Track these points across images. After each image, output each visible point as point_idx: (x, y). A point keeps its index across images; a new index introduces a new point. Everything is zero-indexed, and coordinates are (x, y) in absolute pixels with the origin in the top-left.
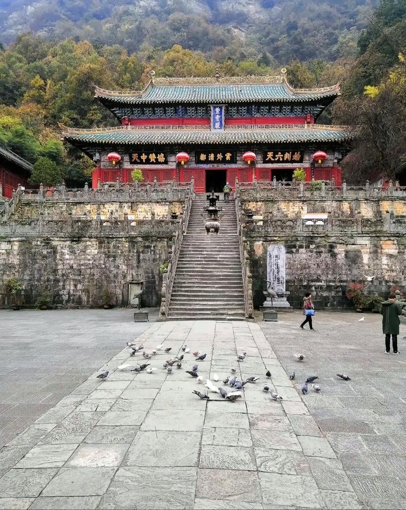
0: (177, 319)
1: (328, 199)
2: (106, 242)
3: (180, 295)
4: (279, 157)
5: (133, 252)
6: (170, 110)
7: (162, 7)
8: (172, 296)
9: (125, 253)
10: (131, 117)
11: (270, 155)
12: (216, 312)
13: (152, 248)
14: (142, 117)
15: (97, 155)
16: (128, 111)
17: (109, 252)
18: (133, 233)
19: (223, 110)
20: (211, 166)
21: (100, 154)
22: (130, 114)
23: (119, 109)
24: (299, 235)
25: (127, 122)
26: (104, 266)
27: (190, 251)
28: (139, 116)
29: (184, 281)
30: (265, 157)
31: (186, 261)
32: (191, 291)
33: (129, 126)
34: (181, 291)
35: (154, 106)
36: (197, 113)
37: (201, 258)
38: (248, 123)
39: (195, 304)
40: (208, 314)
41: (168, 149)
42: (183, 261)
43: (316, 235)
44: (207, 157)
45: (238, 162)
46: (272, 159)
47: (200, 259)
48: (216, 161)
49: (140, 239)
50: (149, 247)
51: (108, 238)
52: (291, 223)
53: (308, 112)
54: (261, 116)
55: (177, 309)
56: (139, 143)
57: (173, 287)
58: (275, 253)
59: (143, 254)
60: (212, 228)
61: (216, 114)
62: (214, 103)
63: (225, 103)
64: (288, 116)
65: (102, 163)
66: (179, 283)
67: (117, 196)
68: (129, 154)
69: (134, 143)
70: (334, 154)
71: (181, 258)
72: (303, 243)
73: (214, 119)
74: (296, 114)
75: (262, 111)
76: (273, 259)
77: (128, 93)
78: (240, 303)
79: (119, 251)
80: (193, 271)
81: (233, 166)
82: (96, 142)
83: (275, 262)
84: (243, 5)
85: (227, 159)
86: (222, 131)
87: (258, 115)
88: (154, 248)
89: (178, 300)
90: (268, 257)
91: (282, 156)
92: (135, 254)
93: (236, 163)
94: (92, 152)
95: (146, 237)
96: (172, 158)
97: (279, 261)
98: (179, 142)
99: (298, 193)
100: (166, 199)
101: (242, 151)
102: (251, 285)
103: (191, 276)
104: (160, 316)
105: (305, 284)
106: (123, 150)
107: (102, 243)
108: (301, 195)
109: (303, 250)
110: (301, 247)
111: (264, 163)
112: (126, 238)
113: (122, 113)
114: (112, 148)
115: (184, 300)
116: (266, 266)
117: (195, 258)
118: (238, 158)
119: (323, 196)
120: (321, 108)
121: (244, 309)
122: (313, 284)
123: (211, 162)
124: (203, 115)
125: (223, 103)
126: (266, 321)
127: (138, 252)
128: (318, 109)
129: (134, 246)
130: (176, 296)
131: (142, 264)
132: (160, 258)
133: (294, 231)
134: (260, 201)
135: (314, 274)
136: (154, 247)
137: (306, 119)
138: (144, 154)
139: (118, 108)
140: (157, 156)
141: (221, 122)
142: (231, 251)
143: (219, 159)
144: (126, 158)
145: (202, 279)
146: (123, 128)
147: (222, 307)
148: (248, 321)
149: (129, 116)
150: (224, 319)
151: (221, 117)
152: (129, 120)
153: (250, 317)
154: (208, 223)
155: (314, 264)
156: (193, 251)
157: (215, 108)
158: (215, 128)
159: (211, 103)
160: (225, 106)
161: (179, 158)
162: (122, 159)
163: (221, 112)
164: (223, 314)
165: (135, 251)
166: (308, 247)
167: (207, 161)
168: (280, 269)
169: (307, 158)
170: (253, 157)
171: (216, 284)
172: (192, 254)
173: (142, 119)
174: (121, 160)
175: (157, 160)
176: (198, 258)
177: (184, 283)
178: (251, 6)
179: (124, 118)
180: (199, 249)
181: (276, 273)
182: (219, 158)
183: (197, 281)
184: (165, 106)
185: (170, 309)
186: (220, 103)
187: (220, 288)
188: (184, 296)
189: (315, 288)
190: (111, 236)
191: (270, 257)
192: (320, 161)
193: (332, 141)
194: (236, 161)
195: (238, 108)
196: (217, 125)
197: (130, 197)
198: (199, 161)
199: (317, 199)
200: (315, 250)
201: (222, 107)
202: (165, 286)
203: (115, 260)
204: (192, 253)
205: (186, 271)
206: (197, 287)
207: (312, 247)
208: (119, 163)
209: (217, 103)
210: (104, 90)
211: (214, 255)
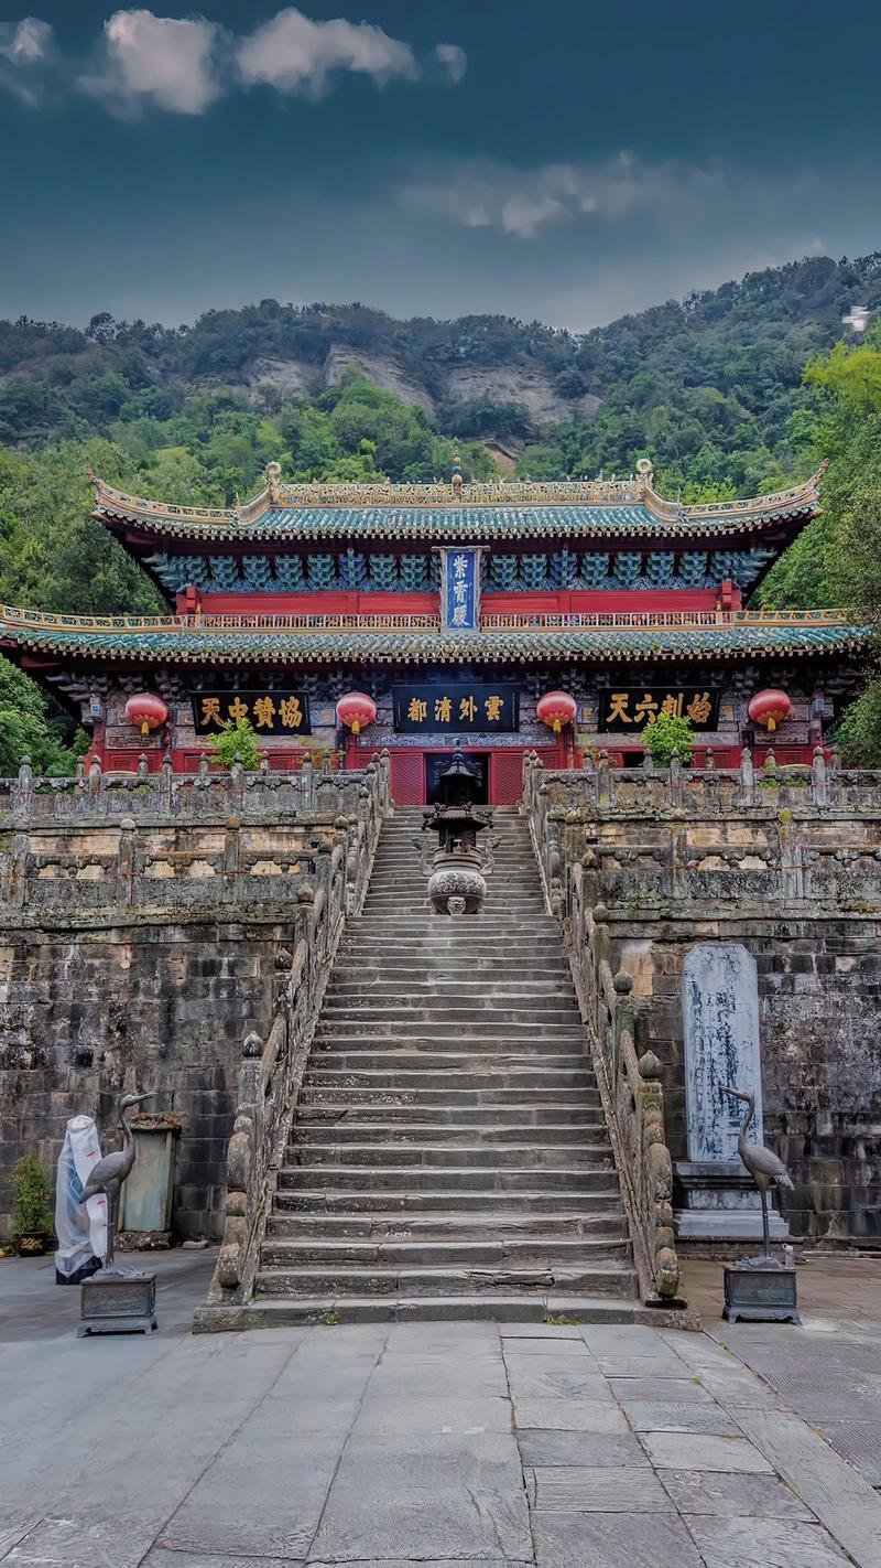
0: (297, 1318)
1: (839, 816)
2: (44, 949)
3: (319, 1181)
4: (646, 711)
5: (148, 992)
6: (320, 564)
7: (316, 393)
8: (283, 1182)
9: (114, 996)
10: (204, 589)
11: (619, 703)
12: (493, 1271)
13: (224, 975)
14: (238, 588)
15: (95, 702)
16: (195, 567)
17: (53, 995)
18: (151, 910)
19: (477, 565)
20: (443, 742)
21: (103, 701)
22: (200, 580)
23: (169, 558)
24: (791, 914)
25: (191, 603)
26: (28, 1057)
27: (370, 975)
28: (229, 585)
29: (340, 1108)
30: (605, 710)
31: (354, 1016)
32: (372, 1158)
33: (198, 617)
34: (326, 1158)
35: (272, 548)
36: (399, 576)
37: (416, 1002)
38: (550, 609)
39: (392, 1228)
40: (454, 1284)
41: (311, 685)
42: (341, 1016)
43: (856, 915)
44: (430, 710)
45: (523, 729)
46: (626, 719)
47: (410, 1009)
48: (457, 724)
49: (177, 936)
50: (211, 968)
51: (53, 931)
52: (761, 865)
53: (726, 572)
54: (586, 587)
55: (303, 1257)
56: (222, 660)
57: (294, 1137)
58: (713, 984)
59: (187, 999)
60: (457, 892)
61: (458, 575)
62: (450, 542)
63: (483, 542)
64: (666, 587)
65: (108, 732)
66: (320, 1117)
67: (130, 805)
68: (192, 696)
69: (208, 660)
70: (810, 703)
71: (331, 1004)
72: (808, 949)
73: (451, 595)
74: (688, 582)
75: (590, 568)
76: (710, 1014)
77: (198, 513)
78: (606, 1217)
79: (94, 990)
80: (383, 1063)
81: (510, 740)
82: (90, 656)
83: (716, 1025)
84: (512, 391)
85: (490, 718)
86: (473, 633)
87: (577, 585)
88: (231, 972)
89: (311, 1206)
90: (688, 1000)
91: (655, 706)
92: (156, 1001)
93: (516, 730)
94: (79, 693)
95: (201, 928)
96: (323, 715)
97: (732, 1020)
98: (345, 655)
99: (735, 796)
100: (293, 815)
101: (533, 693)
102: (659, 1115)
103: (373, 1081)
104: (214, 1294)
105: (827, 1129)
106: (175, 689)
107: (29, 953)
108: (748, 801)
109: (808, 981)
110: (801, 966)
111: (601, 730)
112: (122, 929)
113: (177, 571)
114: (139, 680)
115: (339, 1207)
116: (681, 1045)
117: (393, 1002)
118: (523, 716)
119: (820, 803)
120: (762, 559)
121: (626, 1253)
122: (860, 1128)
123: (441, 727)
124: (418, 585)
125: (475, 542)
126: (740, 1319)
127: (168, 992)
128: (750, 563)
129: (153, 964)
130: (299, 1182)
131: (184, 1046)
132: (251, 1015)
133: (770, 896)
134: (611, 821)
135: (859, 1084)
136: (232, 967)
137: (719, 594)
138: (237, 700)
139: (165, 556)
140: (277, 706)
141: (470, 604)
142: (537, 976)
143: (467, 718)
144: (185, 714)
145: (419, 1099)
146: (178, 622)
147: (521, 1240)
148: (659, 1324)
149: (199, 585)
150: (537, 1315)
151: (470, 590)
152: (199, 598)
153: (668, 1300)
154: (439, 877)
155: (858, 1044)
156: (385, 975)
157: (452, 556)
158: (454, 626)
159: (442, 542)
160: (484, 553)
161: (345, 712)
162: (171, 717)
163: (469, 571)
164: (528, 1284)
165: (157, 986)
166: (827, 966)
167: (429, 725)
168: (740, 1057)
169: (728, 714)
170: (568, 711)
171: (485, 1123)
172: (376, 989)
173: (240, 596)
174: (168, 719)
175: (277, 718)
176: (404, 1002)
177: (341, 1116)
178: (531, 394)
179: (184, 592)
180: (407, 968)
181: (721, 1076)
182: (465, 713)
183: (400, 1106)
184: (304, 548)
185: (267, 1258)
186: (467, 542)
187: (504, 1137)
188: (338, 1182)
189: (868, 1150)
190: (63, 924)
191: (697, 1000)
192: (772, 725)
193: (806, 654)
194: (518, 723)
195: (519, 559)
196: (460, 613)
197: (174, 808)
198: (402, 725)
199: (803, 817)
200: (855, 981)
201: (472, 555)
202: (244, 1128)
203: (77, 1026)
204: (378, 981)
205: (353, 1063)
206: (398, 1136)
207: (844, 964)
208: (161, 729)
209: (458, 542)
210: (126, 496)
211: (472, 990)
